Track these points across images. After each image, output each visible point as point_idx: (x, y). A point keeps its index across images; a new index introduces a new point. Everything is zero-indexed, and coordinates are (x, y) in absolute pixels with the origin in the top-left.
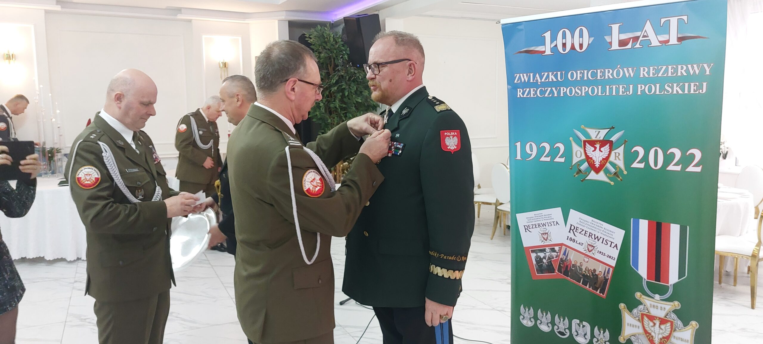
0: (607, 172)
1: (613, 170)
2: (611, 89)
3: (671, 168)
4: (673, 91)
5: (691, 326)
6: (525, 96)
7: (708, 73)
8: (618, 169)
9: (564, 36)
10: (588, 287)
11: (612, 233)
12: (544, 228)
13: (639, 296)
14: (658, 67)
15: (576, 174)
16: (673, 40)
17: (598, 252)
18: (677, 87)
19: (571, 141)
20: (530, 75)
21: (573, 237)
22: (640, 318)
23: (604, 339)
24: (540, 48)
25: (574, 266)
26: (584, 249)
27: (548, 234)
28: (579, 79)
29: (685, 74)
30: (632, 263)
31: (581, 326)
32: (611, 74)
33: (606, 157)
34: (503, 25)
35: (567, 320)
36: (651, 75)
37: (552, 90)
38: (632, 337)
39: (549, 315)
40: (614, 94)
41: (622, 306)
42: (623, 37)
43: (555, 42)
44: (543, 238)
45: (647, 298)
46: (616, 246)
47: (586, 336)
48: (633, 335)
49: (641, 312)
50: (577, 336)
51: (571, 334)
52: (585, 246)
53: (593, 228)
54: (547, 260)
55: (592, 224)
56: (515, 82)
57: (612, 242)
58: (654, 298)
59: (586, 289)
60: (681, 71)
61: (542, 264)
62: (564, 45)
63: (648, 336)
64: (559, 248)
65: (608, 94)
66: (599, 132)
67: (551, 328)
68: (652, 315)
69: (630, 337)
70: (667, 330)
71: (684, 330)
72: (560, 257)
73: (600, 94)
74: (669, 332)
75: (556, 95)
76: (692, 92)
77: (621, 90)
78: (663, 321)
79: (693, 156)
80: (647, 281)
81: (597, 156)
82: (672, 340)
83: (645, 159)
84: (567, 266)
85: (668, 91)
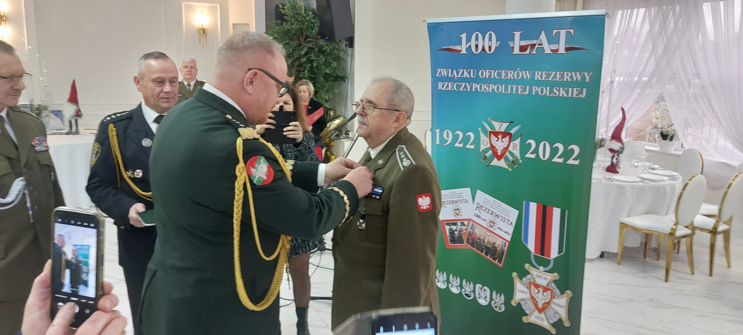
0: (507, 160)
1: (511, 158)
2: (512, 88)
3: (555, 160)
4: (559, 95)
5: (566, 295)
6: (444, 89)
7: (587, 80)
8: (515, 159)
9: (477, 39)
10: (489, 257)
11: (508, 212)
12: (457, 205)
13: (528, 267)
14: (549, 73)
15: (483, 160)
16: (562, 50)
17: (497, 228)
18: (563, 91)
19: (479, 131)
20: (449, 70)
21: (479, 214)
22: (528, 286)
23: (500, 302)
24: (457, 48)
25: (479, 238)
26: (487, 225)
27: (460, 210)
28: (487, 77)
29: (569, 80)
30: (524, 239)
31: (483, 290)
32: (512, 75)
33: (507, 147)
34: (429, 24)
35: (472, 285)
36: (543, 79)
37: (466, 85)
38: (522, 301)
39: (459, 279)
40: (514, 93)
41: (514, 274)
42: (524, 43)
43: (470, 43)
44: (456, 213)
45: (533, 269)
46: (511, 224)
47: (486, 299)
48: (522, 300)
49: (529, 281)
50: (479, 298)
51: (475, 297)
52: (488, 222)
53: (494, 207)
54: (458, 233)
55: (494, 203)
56: (437, 76)
57: (509, 220)
58: (538, 269)
59: (487, 259)
60: (567, 77)
61: (454, 236)
62: (477, 46)
63: (534, 301)
64: (468, 222)
65: (509, 92)
66: (502, 124)
67: (460, 290)
68: (537, 283)
69: (520, 301)
70: (548, 297)
71: (561, 297)
72: (469, 230)
73: (503, 92)
74: (549, 299)
75: (469, 90)
76: (574, 96)
77: (520, 90)
78: (545, 289)
79: (572, 151)
80: (534, 255)
81: (500, 145)
82: (552, 305)
83: (536, 151)
84: (473, 239)
85: (556, 94)
